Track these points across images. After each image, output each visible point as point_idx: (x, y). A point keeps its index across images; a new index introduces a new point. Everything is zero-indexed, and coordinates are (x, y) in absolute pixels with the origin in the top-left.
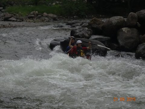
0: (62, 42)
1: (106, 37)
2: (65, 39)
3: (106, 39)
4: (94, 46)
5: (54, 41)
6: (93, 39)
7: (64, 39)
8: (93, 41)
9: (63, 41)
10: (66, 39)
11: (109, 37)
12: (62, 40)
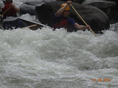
0: (39, 7)
1: (110, 2)
2: (43, 3)
3: (108, 4)
4: (90, 16)
5: (25, 5)
6: (88, 5)
7: (41, 3)
8: (87, 7)
9: (40, 5)
10: (45, 2)
11: (114, 2)
12: (38, 3)
